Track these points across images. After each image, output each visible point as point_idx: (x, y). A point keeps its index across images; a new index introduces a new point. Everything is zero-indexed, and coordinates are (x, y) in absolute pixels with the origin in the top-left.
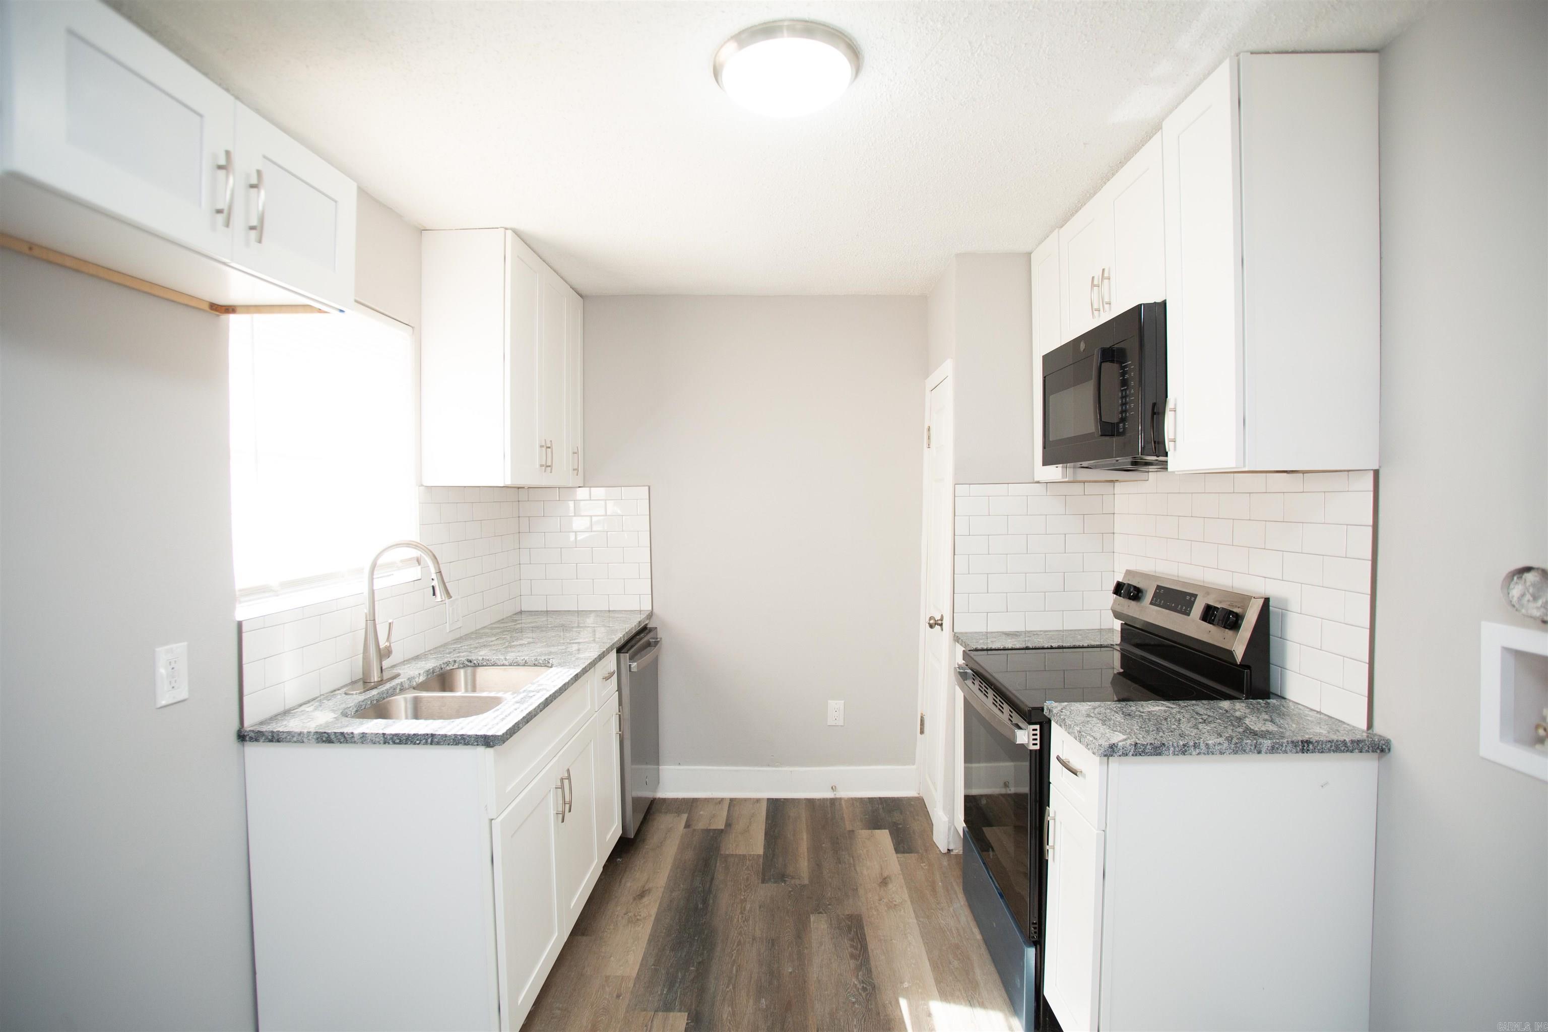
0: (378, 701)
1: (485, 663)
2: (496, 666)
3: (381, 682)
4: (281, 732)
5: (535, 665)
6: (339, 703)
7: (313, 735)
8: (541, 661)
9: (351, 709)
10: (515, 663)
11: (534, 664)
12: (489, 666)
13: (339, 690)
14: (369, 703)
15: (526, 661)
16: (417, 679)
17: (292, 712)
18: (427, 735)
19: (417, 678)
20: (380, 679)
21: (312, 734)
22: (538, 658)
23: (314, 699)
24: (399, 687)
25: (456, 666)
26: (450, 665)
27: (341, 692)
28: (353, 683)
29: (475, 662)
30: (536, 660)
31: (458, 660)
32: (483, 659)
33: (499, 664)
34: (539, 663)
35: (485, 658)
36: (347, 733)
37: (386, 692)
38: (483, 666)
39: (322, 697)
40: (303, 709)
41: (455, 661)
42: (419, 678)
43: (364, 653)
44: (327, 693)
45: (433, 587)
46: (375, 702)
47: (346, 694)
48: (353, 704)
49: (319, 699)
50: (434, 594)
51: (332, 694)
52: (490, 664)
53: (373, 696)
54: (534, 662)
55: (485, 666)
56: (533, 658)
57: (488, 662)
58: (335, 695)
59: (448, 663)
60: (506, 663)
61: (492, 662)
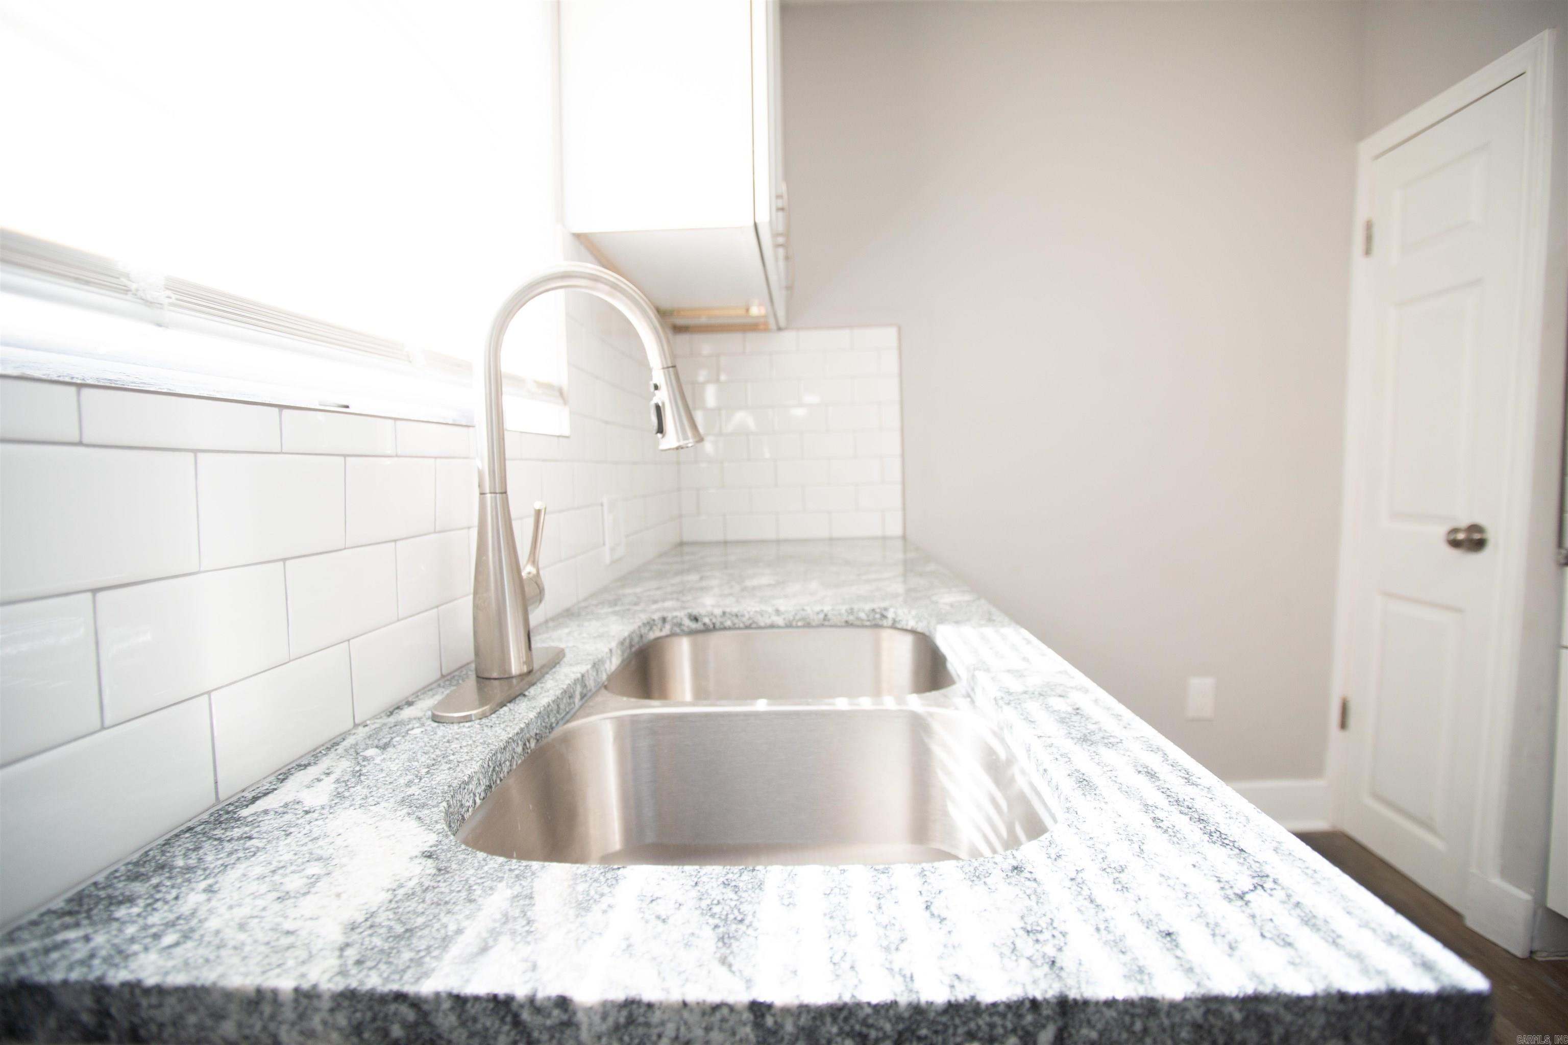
0: (538, 738)
1: (728, 623)
2: (755, 628)
3: (531, 677)
4: (147, 991)
5: (848, 624)
6: (423, 759)
7: (332, 1010)
8: (863, 615)
9: (471, 787)
10: (799, 620)
11: (847, 622)
12: (739, 628)
13: (410, 704)
14: (519, 750)
15: (826, 615)
16: (607, 665)
17: (244, 812)
18: (1035, 1004)
19: (608, 662)
20: (525, 669)
21: (326, 1004)
22: (856, 607)
23: (333, 745)
24: (579, 689)
25: (667, 630)
26: (655, 628)
27: (420, 714)
28: (448, 678)
29: (706, 620)
30: (851, 611)
31: (669, 616)
32: (724, 613)
33: (762, 624)
34: (858, 619)
35: (728, 610)
36: (532, 1000)
37: (555, 707)
38: (725, 629)
39: (362, 732)
40: (289, 798)
41: (664, 620)
42: (611, 662)
43: (476, 593)
44: (375, 717)
45: (658, 409)
46: (533, 744)
47: (436, 719)
48: (476, 766)
49: (350, 741)
50: (661, 430)
51: (392, 720)
52: (742, 625)
53: (528, 725)
54: (845, 618)
55: (730, 628)
56: (843, 608)
57: (736, 621)
58: (401, 723)
59: (650, 624)
60: (780, 621)
61: (744, 619)
